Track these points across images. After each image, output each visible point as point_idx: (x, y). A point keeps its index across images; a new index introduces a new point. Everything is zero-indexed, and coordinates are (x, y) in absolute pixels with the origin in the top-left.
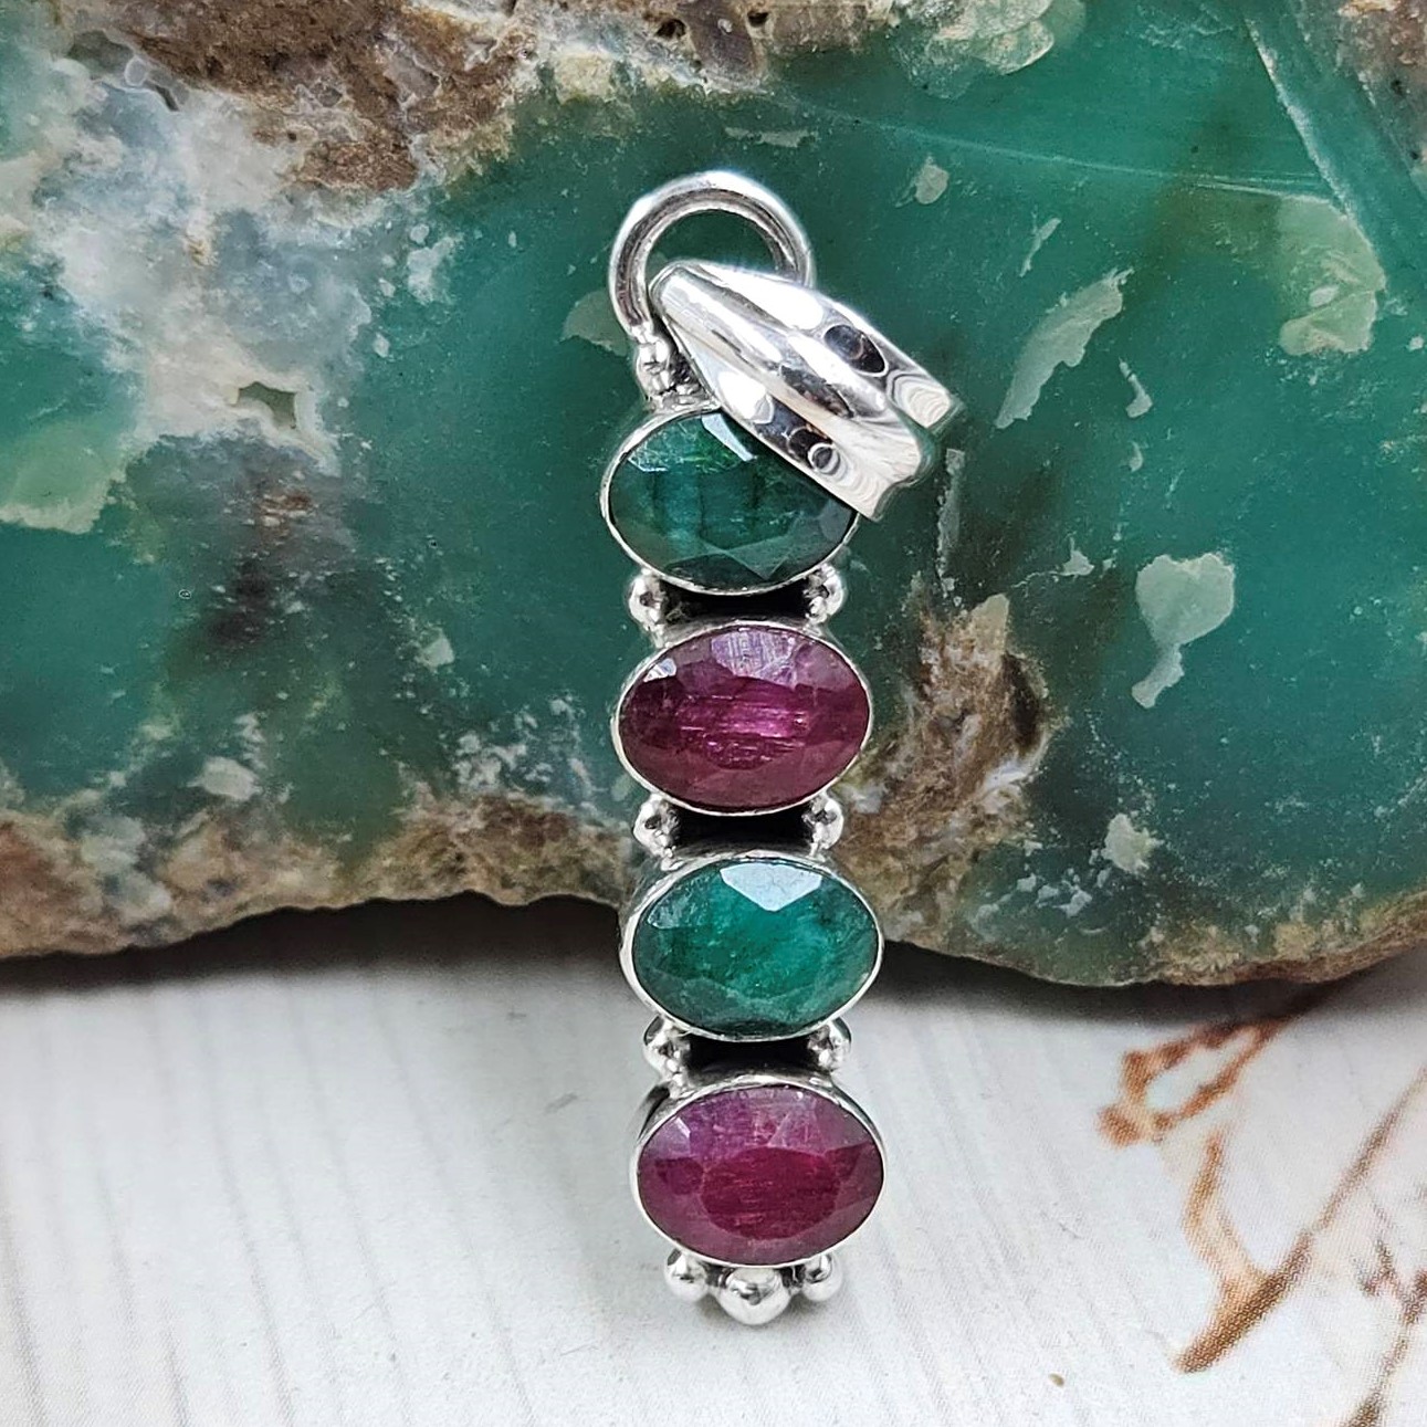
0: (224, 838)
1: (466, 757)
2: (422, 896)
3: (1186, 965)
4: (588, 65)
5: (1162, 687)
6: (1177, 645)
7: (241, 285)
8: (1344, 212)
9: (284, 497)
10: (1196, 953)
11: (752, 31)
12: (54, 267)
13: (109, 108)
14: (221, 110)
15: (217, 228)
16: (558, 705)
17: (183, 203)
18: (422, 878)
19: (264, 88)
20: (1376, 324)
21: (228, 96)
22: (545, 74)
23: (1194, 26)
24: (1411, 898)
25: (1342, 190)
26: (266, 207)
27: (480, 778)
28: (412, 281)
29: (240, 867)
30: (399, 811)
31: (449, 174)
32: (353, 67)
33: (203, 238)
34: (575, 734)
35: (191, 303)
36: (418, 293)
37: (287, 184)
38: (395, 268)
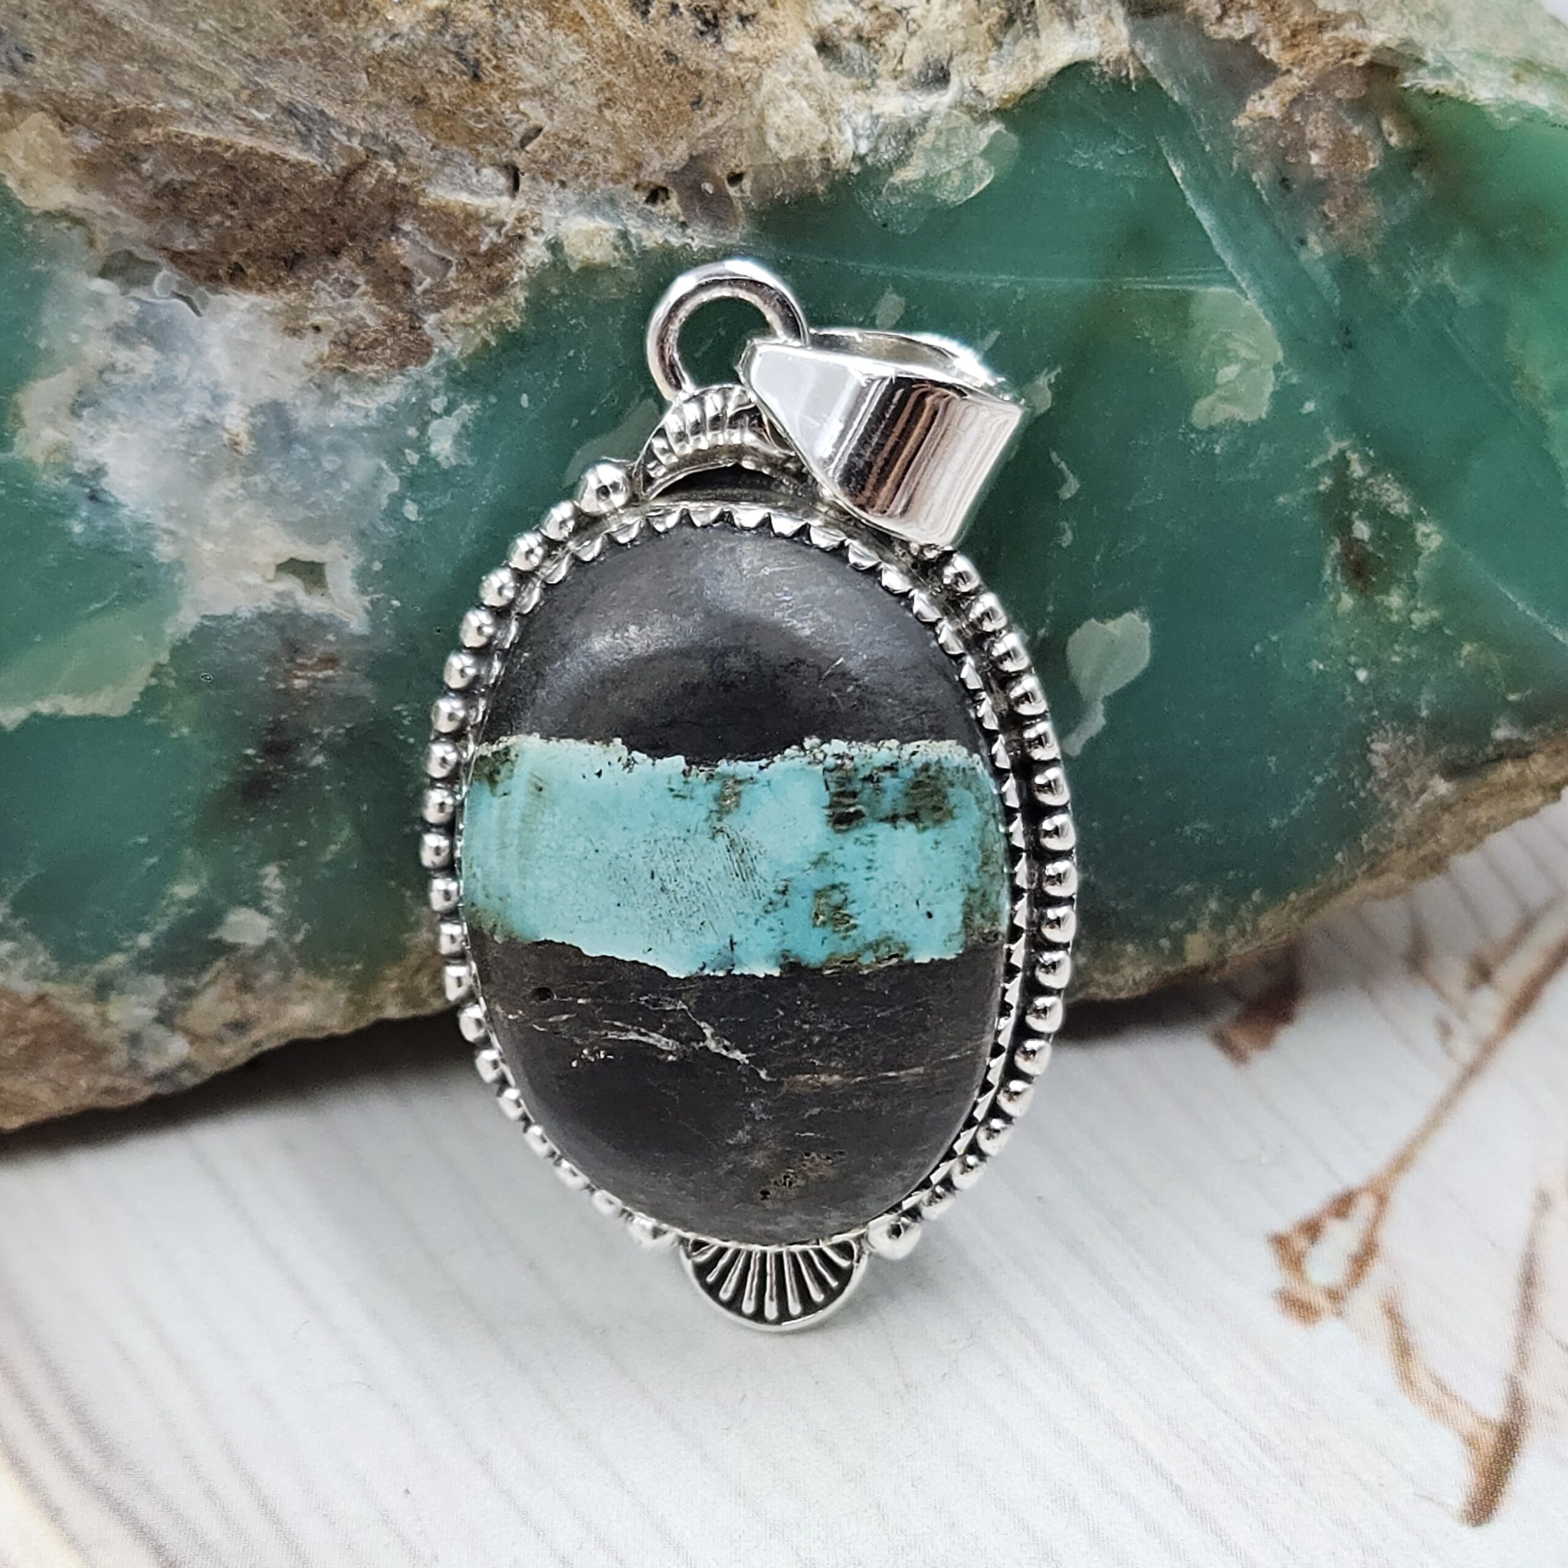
4: (593, 235)
5: (1086, 737)
6: (1101, 697)
7: (278, 469)
8: (1247, 298)
9: (315, 660)
11: (732, 191)
12: (99, 471)
13: (141, 321)
14: (249, 311)
15: (252, 420)
17: (218, 399)
19: (284, 287)
20: (1273, 393)
21: (252, 298)
22: (555, 247)
23: (1113, 147)
25: (1244, 279)
26: (295, 396)
28: (433, 449)
31: (466, 346)
32: (373, 259)
33: (240, 430)
35: (232, 490)
36: (441, 459)
37: (314, 373)
38: (418, 438)
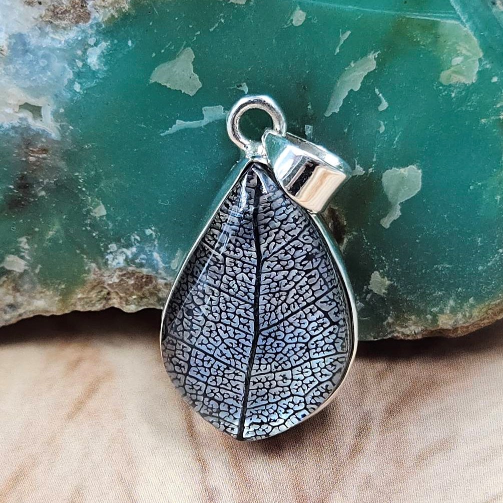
0: (13, 287)
1: (111, 253)
2: (94, 309)
3: (402, 332)
5: (392, 220)
6: (399, 203)
7: (20, 64)
8: (465, 26)
9: (38, 149)
10: (406, 327)
15: (9, 40)
16: (148, 232)
18: (93, 302)
20: (479, 72)
24: (493, 303)
25: (464, 18)
26: (30, 31)
27: (116, 261)
28: (89, 61)
29: (20, 299)
30: (85, 275)
31: (104, 16)
33: (4, 44)
34: (156, 243)
36: (92, 65)
37: (38, 22)
38: (82, 55)
